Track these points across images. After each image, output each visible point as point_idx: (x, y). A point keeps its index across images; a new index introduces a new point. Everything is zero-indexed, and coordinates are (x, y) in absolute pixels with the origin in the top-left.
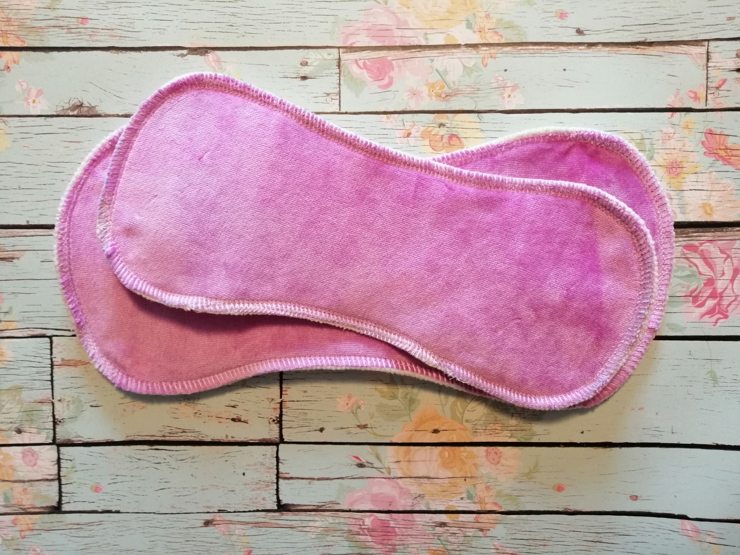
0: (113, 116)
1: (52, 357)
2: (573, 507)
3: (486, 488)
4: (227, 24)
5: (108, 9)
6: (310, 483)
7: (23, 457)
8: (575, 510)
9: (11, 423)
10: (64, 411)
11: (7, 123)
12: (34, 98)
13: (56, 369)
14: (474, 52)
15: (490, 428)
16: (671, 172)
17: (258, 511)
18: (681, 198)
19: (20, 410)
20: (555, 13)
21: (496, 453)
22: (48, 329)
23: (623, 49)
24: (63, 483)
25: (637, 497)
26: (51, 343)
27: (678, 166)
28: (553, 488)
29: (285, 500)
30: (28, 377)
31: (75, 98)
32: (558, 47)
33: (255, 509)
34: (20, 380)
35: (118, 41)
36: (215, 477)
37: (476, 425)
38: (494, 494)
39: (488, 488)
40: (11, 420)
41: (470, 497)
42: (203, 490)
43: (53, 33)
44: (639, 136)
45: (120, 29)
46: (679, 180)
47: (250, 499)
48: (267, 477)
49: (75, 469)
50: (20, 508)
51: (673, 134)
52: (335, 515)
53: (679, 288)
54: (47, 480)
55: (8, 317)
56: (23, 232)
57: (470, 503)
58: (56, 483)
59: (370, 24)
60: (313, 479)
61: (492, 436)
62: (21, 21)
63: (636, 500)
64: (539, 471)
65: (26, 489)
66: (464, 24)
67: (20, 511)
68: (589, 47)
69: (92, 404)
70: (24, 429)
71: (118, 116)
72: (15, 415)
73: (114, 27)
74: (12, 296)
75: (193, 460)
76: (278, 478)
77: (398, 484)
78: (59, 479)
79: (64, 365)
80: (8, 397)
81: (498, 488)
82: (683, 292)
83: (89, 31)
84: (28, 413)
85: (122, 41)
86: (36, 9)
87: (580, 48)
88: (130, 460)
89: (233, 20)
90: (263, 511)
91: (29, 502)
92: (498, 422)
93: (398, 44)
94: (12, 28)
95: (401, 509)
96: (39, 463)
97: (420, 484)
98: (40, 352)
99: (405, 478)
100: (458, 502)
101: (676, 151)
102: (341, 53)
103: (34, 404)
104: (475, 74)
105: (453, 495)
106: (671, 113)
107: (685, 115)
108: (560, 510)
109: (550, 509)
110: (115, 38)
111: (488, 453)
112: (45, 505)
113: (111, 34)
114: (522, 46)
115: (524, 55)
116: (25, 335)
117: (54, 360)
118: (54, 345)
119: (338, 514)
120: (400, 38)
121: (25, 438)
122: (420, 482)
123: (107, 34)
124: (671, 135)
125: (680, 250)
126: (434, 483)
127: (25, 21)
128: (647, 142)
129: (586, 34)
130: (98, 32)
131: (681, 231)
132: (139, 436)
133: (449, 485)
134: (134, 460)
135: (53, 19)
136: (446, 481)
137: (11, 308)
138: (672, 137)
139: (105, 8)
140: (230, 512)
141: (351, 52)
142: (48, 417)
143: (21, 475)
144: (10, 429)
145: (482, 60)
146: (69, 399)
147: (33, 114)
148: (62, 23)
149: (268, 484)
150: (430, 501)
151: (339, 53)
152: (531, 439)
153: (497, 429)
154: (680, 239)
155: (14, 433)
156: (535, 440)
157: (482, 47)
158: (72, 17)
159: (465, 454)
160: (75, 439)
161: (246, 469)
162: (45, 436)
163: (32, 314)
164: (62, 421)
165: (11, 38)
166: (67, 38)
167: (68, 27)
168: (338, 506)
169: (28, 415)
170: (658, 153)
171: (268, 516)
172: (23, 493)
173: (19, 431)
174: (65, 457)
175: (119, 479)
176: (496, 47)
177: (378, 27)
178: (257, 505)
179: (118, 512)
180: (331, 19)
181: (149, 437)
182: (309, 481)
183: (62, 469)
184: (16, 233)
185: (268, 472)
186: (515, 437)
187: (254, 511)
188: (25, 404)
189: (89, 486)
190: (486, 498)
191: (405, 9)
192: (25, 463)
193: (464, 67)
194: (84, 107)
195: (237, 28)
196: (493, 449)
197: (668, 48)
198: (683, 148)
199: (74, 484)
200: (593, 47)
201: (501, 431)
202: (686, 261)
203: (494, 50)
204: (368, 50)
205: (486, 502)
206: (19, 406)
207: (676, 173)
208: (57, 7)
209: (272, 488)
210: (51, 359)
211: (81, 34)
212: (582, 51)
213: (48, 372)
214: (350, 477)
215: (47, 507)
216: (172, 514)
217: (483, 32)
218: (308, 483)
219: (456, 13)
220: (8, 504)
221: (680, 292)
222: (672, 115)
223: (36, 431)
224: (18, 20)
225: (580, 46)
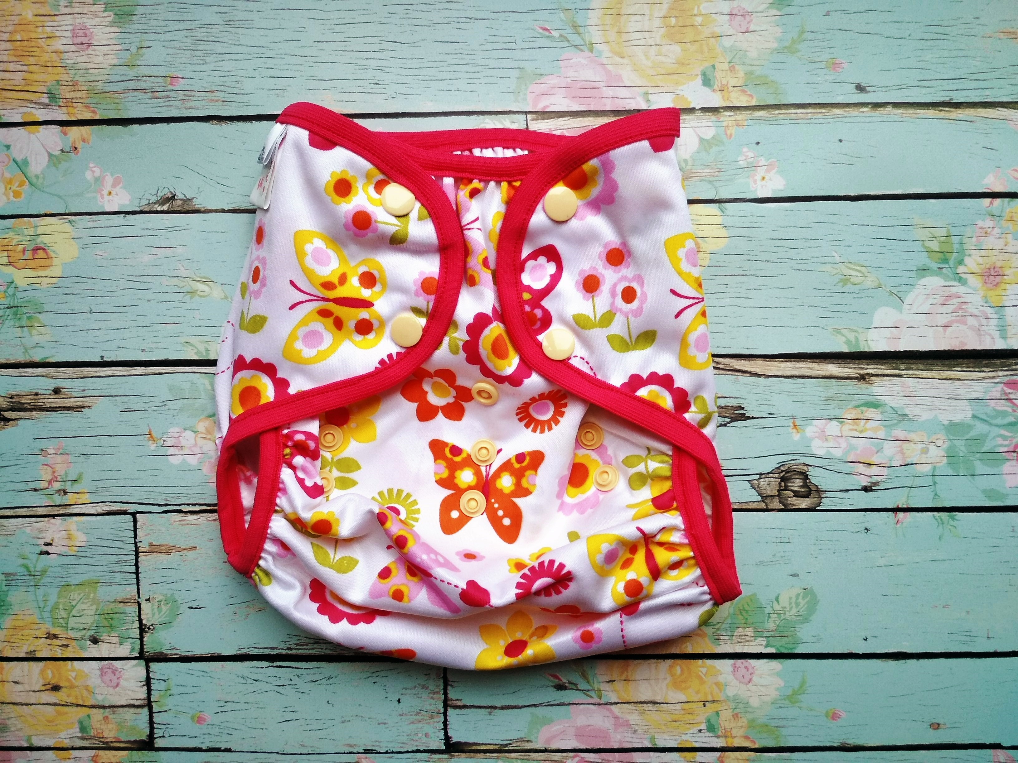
0: (216, 211)
1: (137, 541)
2: (852, 741)
3: (733, 716)
4: (370, 81)
5: (206, 63)
6: (490, 714)
7: (102, 675)
8: (855, 744)
9: (84, 629)
10: (154, 615)
11: (74, 224)
12: (109, 189)
13: (142, 558)
14: (713, 118)
15: (739, 634)
16: (987, 281)
17: (418, 751)
18: (1001, 317)
19: (96, 612)
20: (825, 63)
21: (747, 668)
22: (131, 503)
23: (922, 112)
24: (154, 710)
25: (939, 725)
26: (135, 521)
27: (996, 274)
28: (827, 715)
29: (456, 736)
30: (105, 568)
31: (164, 188)
32: (830, 110)
33: (415, 749)
34: (95, 572)
35: (220, 108)
36: (360, 705)
37: (718, 629)
38: (744, 724)
39: (735, 716)
40: (85, 626)
41: (711, 728)
42: (343, 722)
43: (134, 99)
44: (944, 232)
45: (222, 91)
46: (997, 292)
47: (408, 735)
48: (430, 705)
49: (169, 692)
50: (101, 742)
51: (991, 229)
52: (525, 757)
53: (1000, 441)
54: (134, 706)
55: (76, 488)
56: (96, 372)
57: (711, 737)
58: (146, 711)
59: (569, 80)
60: (495, 708)
61: (742, 644)
62: (91, 84)
63: (937, 728)
64: (806, 692)
65: (107, 717)
66: (699, 80)
67: (100, 745)
68: (875, 109)
69: (190, 605)
70: (102, 638)
71: (223, 211)
72: (90, 620)
73: (214, 88)
74: (82, 458)
75: (329, 682)
76: (446, 706)
77: (611, 711)
78: (149, 704)
79: (154, 552)
80: (79, 594)
81: (750, 716)
82: (1006, 446)
83: (181, 95)
84: (107, 616)
85: (227, 107)
86: (110, 67)
87: (862, 110)
88: (244, 681)
89: (379, 76)
90: (425, 751)
91: (112, 734)
92: (748, 626)
93: (608, 108)
94: (79, 94)
95: (616, 746)
96: (123, 683)
97: (643, 712)
98: (121, 534)
99: (621, 703)
100: (694, 735)
101: (995, 252)
102: (528, 121)
103: (114, 604)
104: (715, 149)
105: (688, 726)
106: (989, 200)
107: (1009, 202)
108: (835, 745)
109: (821, 744)
110: (217, 103)
111: (735, 668)
112: (132, 739)
113: (210, 98)
114: (780, 109)
115: (783, 122)
116: (100, 511)
117: (139, 544)
118: (138, 525)
119: (529, 756)
120: (611, 99)
121: (103, 650)
122: (642, 708)
123: (205, 98)
124: (989, 230)
125: (999, 389)
126: (662, 709)
127: (94, 84)
128: (955, 240)
129: (869, 92)
130: (193, 96)
131: (1001, 362)
132: (255, 648)
133: (682, 712)
134: (249, 681)
135: (132, 80)
136: (679, 706)
137: (80, 476)
138: (990, 233)
139: (202, 62)
140: (380, 753)
141: (544, 119)
142: (133, 622)
143: (99, 699)
144: (82, 638)
145: (725, 129)
146: (161, 598)
147: (108, 210)
148: (143, 85)
149: (431, 715)
150: (656, 734)
151: (527, 120)
152: (795, 648)
153: (747, 636)
154: (1000, 373)
155: (89, 642)
156: (800, 650)
157: (724, 111)
158: (157, 76)
159: (704, 670)
160: (169, 652)
161: (402, 694)
162: (130, 647)
163: (108, 484)
164: (151, 627)
165: (78, 109)
166: (152, 105)
167: (153, 90)
168: (530, 744)
169: (106, 619)
170: (970, 255)
171: (432, 758)
172: (103, 722)
173: (95, 641)
174: (157, 676)
175: (229, 707)
176: (744, 111)
177: (580, 85)
178: (417, 743)
179: (228, 750)
180: (515, 73)
181: (269, 650)
182: (489, 710)
183: (153, 692)
184: (86, 373)
185: (432, 698)
186: (771, 647)
187: (413, 752)
188: (102, 605)
189: (190, 715)
190: (733, 729)
191: (618, 59)
192: (105, 684)
193: (701, 139)
194: (177, 199)
195: (384, 86)
196: (742, 663)
197: (982, 112)
198: (1005, 248)
199: (169, 712)
200: (880, 109)
201: (753, 638)
202: (1009, 404)
203: (741, 116)
204: (567, 116)
205: (733, 736)
206: (94, 607)
207: (995, 283)
208: (139, 63)
209: (437, 720)
210: (136, 543)
211: (170, 99)
212: (864, 115)
213: (132, 561)
214: (547, 704)
215: (135, 742)
216: (301, 754)
217: (725, 91)
218: (487, 713)
219: (688, 64)
220: (85, 735)
221: (1001, 446)
222: (991, 203)
223: (118, 641)
224: (86, 83)
225: (862, 107)
